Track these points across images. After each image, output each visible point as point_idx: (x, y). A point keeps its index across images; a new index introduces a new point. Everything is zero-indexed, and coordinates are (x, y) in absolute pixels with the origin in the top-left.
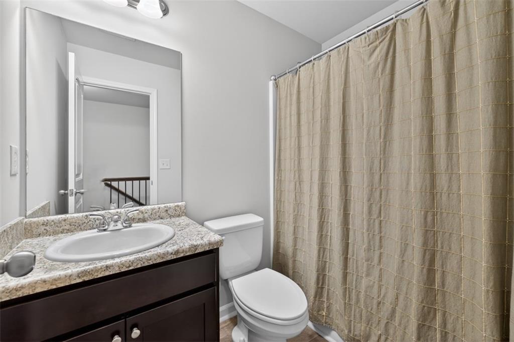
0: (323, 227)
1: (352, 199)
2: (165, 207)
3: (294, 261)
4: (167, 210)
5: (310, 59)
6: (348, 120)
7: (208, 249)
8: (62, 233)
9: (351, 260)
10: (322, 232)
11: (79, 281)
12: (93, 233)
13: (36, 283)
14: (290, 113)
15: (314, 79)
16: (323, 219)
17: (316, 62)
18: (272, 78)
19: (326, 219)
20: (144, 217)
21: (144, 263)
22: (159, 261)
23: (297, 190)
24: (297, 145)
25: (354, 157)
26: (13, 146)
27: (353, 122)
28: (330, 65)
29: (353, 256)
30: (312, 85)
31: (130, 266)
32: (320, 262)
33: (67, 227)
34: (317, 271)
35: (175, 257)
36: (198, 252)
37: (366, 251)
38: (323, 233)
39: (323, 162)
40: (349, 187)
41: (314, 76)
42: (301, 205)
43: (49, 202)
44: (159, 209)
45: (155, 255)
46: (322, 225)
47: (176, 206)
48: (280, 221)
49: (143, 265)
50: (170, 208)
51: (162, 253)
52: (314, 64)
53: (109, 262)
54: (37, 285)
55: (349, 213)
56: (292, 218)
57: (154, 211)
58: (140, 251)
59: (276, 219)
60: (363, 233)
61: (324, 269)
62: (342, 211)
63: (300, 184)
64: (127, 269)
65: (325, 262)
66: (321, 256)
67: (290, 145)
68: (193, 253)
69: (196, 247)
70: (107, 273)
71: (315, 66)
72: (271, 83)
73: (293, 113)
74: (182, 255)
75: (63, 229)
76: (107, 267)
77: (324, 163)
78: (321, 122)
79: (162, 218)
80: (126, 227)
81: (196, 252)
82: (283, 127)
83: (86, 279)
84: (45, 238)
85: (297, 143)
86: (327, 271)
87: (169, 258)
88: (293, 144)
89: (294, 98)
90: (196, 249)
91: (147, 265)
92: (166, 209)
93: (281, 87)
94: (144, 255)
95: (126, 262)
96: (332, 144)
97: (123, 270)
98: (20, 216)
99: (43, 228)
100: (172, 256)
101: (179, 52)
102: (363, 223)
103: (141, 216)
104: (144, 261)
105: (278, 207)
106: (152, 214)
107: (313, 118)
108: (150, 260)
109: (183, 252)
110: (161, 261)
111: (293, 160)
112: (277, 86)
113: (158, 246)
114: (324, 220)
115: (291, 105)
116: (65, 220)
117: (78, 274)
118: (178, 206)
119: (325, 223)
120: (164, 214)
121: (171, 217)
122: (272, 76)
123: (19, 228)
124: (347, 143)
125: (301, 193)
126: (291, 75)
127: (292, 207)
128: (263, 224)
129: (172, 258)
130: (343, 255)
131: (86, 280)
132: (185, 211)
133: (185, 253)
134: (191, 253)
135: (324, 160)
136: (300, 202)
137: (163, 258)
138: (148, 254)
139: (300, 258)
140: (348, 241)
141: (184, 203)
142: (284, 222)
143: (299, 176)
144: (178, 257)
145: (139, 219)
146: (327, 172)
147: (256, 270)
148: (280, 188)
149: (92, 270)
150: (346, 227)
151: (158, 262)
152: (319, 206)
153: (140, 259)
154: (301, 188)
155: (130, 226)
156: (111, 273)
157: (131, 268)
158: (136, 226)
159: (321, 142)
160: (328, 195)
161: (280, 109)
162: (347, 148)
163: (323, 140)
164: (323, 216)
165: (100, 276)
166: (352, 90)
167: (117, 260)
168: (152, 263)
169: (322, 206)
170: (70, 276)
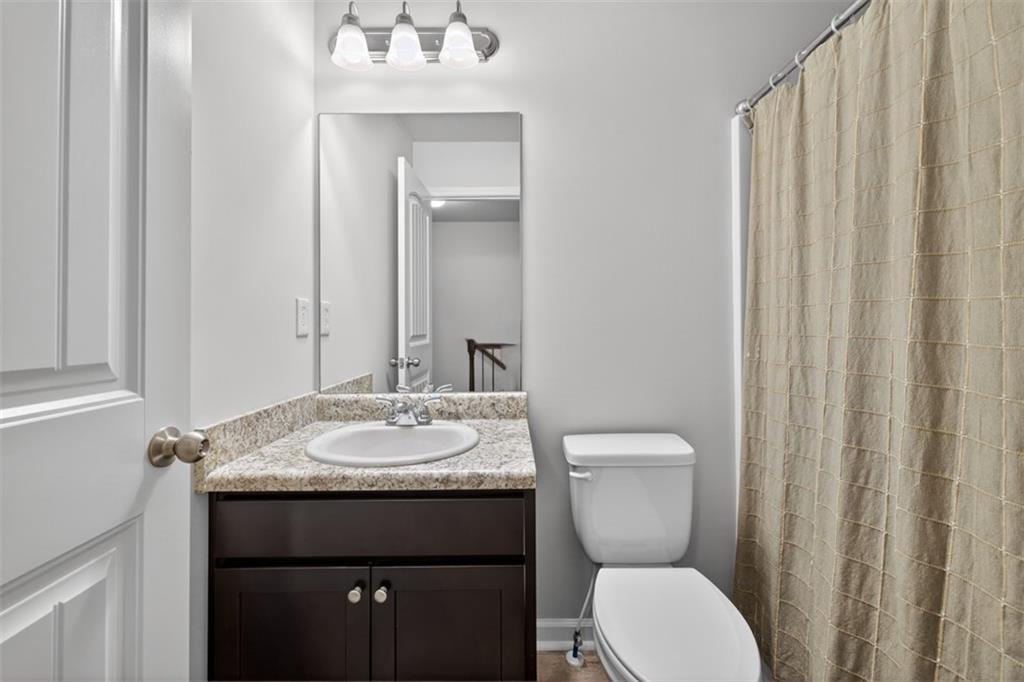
0: (863, 503)
1: (961, 433)
2: (490, 397)
3: (786, 576)
4: (494, 404)
5: (827, 31)
6: (947, 181)
7: (503, 487)
8: (354, 419)
9: (953, 631)
10: (857, 516)
11: (310, 489)
12: (379, 425)
13: (267, 478)
14: (778, 187)
15: (840, 80)
16: (862, 480)
17: (845, 31)
18: (740, 108)
19: (872, 479)
20: (457, 410)
21: (393, 485)
22: (416, 487)
23: (794, 389)
24: (795, 271)
25: (968, 297)
26: (300, 299)
27: (964, 183)
28: (888, 26)
29: (960, 618)
30: (835, 99)
31: (373, 485)
32: (850, 601)
33: (359, 412)
34: (839, 625)
35: (442, 488)
36: (486, 488)
37: (1010, 621)
38: (861, 522)
39: (862, 314)
40: (950, 395)
41: (841, 71)
42: (807, 434)
43: (371, 375)
44: (481, 399)
45: (410, 477)
46: (859, 500)
47: (509, 398)
48: (755, 465)
49: (393, 489)
50: (499, 401)
51: (422, 475)
52: (840, 38)
53: (349, 472)
54: (269, 482)
55: (946, 476)
56: (782, 463)
57: (473, 403)
58: (395, 465)
59: (745, 456)
60: (998, 557)
61: (863, 625)
62: (918, 466)
63: (804, 375)
64: (369, 489)
65: (869, 608)
66: (854, 585)
67: (778, 269)
68: (475, 488)
69: (481, 478)
70: (344, 488)
71: (843, 41)
72: (735, 123)
73: (784, 184)
74: (454, 487)
75: (355, 415)
76: (345, 478)
77: (867, 316)
78: (859, 199)
79: (485, 417)
80: (420, 424)
81: (481, 488)
82: (764, 227)
83: (320, 488)
84: (336, 423)
85: (795, 262)
86: (874, 636)
87: (432, 487)
88: (784, 267)
89: (789, 144)
90: (481, 482)
91: (398, 489)
92: (492, 401)
93: (760, 124)
94: (396, 472)
95: (368, 476)
96: (892, 259)
97: (364, 489)
98: (315, 390)
99: (334, 408)
100: (437, 484)
101: (517, 113)
102: (999, 520)
103: (453, 409)
104: (394, 481)
105: (752, 428)
106: (469, 408)
107: (838, 191)
108: (402, 482)
109: (456, 482)
110: (420, 489)
111: (784, 310)
112: (749, 123)
113: (426, 463)
114: (866, 483)
115: (780, 165)
116: (356, 402)
117: (311, 479)
118: (513, 399)
119: (869, 495)
120: (488, 410)
121: (500, 416)
122: (737, 106)
123: (306, 406)
124: (945, 250)
125: (808, 397)
126: (783, 86)
127: (780, 434)
128: (692, 462)
129: (438, 488)
130: (919, 603)
131: (319, 490)
132: (525, 409)
133: (459, 484)
134: (471, 488)
135: (866, 305)
136: (805, 422)
137: (422, 484)
138: (401, 472)
139: (801, 571)
140: (943, 564)
141: (525, 393)
142: (765, 469)
143: (802, 354)
144: (448, 488)
145: (449, 414)
146: (876, 343)
147: (675, 564)
148: (758, 380)
149: (326, 478)
150: (935, 518)
151: (414, 489)
152: (849, 442)
153: (388, 478)
154: (806, 384)
155: (428, 423)
156: (348, 489)
157: (374, 489)
158: (438, 424)
159: (858, 258)
160: (881, 412)
161: (758, 181)
162: (945, 268)
163: (865, 248)
164: (863, 472)
165: (335, 489)
166: (958, 82)
167: (360, 471)
168: (405, 489)
169: (859, 443)
170: (302, 479)
